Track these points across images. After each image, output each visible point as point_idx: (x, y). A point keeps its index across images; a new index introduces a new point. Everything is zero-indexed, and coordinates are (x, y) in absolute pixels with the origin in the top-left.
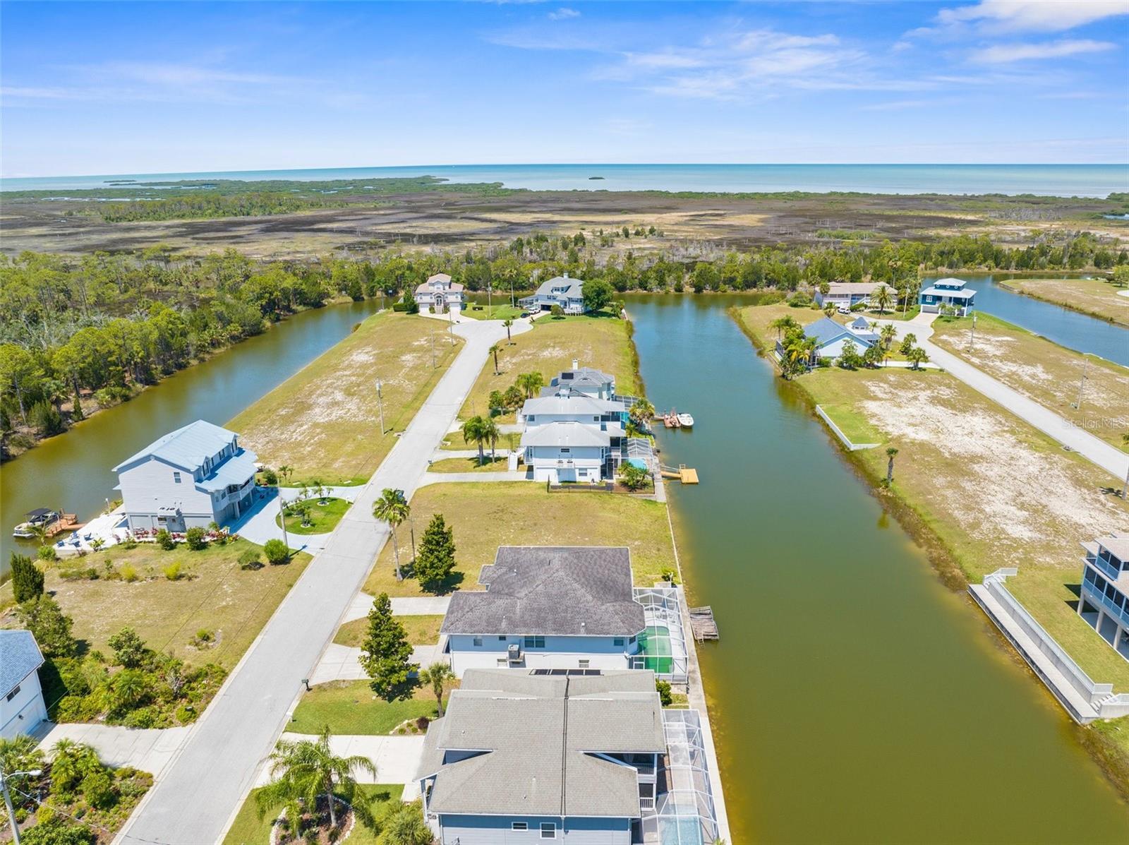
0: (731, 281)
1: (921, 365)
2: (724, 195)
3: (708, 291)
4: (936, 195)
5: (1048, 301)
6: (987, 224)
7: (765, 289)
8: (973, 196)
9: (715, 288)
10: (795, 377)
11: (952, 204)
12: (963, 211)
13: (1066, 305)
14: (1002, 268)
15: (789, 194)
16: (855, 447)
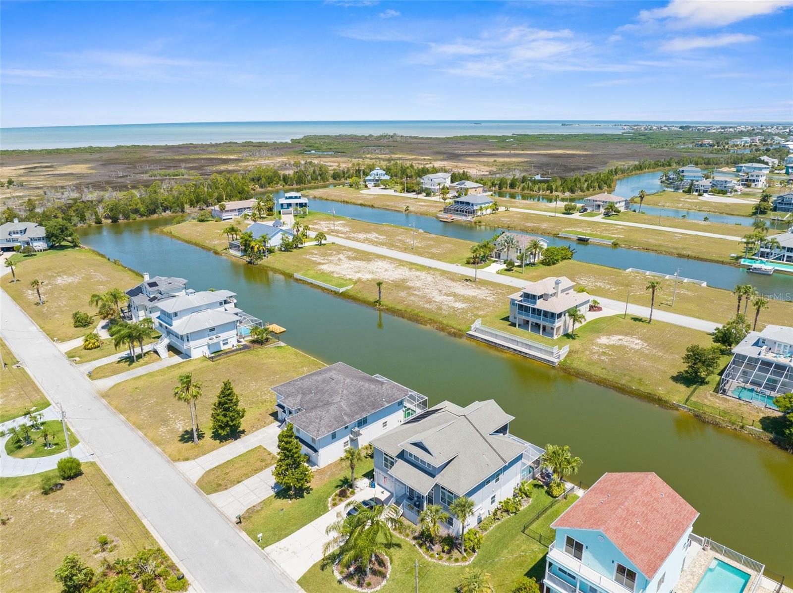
0: (136, 211)
1: (323, 242)
2: (30, 151)
3: (122, 221)
4: (193, 144)
5: (333, 200)
6: (248, 161)
7: (163, 214)
8: (216, 144)
9: (127, 217)
10: (259, 262)
11: (210, 149)
12: (223, 153)
13: (344, 201)
14: (289, 185)
15: (85, 149)
16: (341, 290)
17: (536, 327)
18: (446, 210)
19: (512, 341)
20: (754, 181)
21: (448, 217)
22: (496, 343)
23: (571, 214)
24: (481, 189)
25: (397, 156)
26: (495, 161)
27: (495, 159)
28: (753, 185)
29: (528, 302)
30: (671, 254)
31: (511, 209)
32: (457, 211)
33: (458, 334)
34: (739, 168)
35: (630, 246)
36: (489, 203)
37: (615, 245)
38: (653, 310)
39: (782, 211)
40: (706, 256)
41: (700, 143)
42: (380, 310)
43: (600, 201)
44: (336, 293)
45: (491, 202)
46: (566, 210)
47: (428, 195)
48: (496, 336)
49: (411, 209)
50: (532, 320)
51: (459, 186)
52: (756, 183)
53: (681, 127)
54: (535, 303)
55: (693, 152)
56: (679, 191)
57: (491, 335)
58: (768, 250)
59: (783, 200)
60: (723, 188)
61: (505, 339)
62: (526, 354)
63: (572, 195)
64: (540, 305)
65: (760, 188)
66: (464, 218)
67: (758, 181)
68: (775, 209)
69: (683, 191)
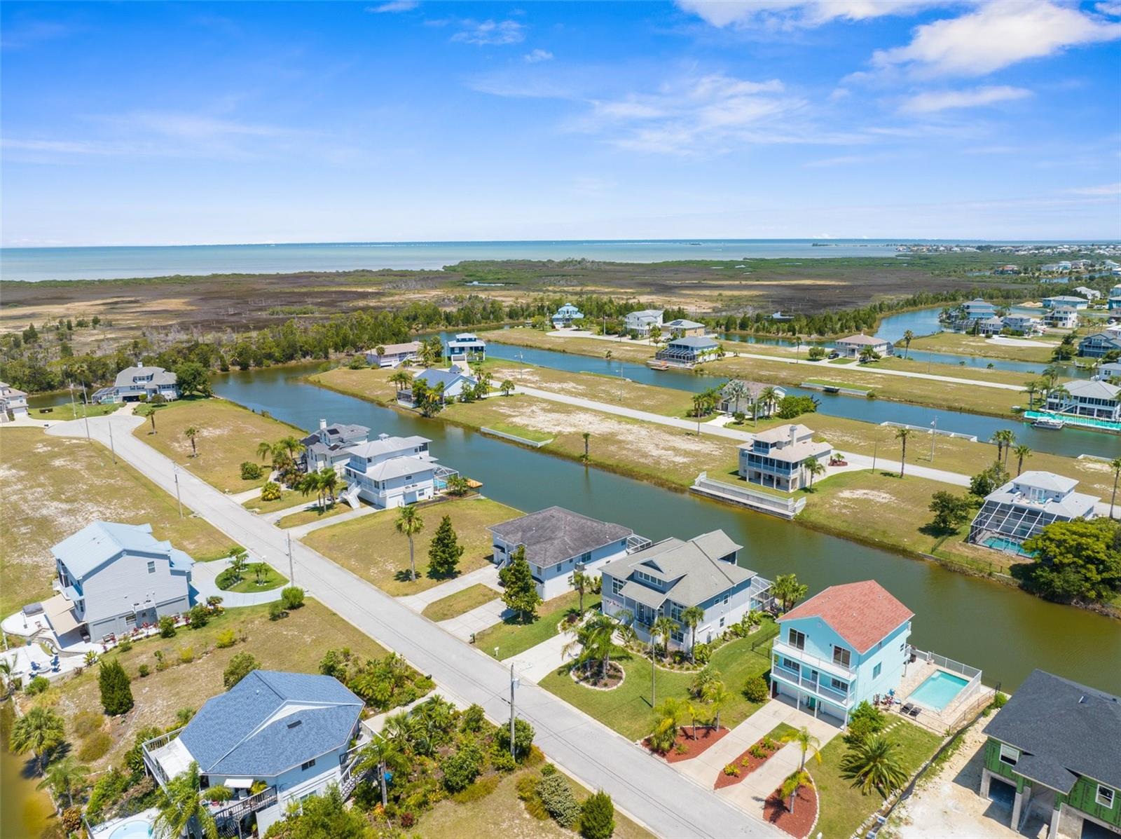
1: (511, 392)
2: (100, 281)
4: (312, 272)
6: (392, 295)
7: (302, 360)
8: (344, 272)
10: (436, 415)
11: (337, 279)
12: (357, 284)
14: (454, 326)
15: (171, 278)
16: (540, 444)
17: (769, 480)
18: (659, 356)
19: (742, 494)
20: (1061, 319)
21: (662, 364)
22: (723, 498)
23: (818, 360)
24: (703, 330)
25: (589, 288)
26: (720, 295)
27: (720, 292)
28: (1060, 324)
29: (759, 451)
30: (940, 407)
31: (741, 355)
32: (673, 356)
33: (680, 489)
34: (1048, 303)
35: (889, 398)
36: (713, 346)
37: (871, 396)
38: (905, 465)
39: (1090, 356)
40: (982, 409)
41: (1001, 269)
42: (586, 465)
43: (854, 344)
44: (533, 448)
45: (716, 346)
46: (811, 355)
47: (634, 337)
48: (724, 490)
49: (614, 354)
50: (764, 471)
51: (674, 327)
52: (1064, 322)
53: (979, 248)
54: (767, 453)
55: (989, 282)
56: (961, 332)
57: (718, 489)
58: (1057, 401)
59: (1090, 343)
60: (1018, 328)
61: (734, 493)
62: (758, 508)
63: (820, 337)
64: (773, 454)
65: (1069, 329)
66: (682, 366)
67: (1066, 319)
68: (1081, 354)
69: (967, 333)
